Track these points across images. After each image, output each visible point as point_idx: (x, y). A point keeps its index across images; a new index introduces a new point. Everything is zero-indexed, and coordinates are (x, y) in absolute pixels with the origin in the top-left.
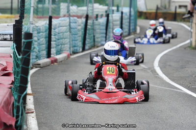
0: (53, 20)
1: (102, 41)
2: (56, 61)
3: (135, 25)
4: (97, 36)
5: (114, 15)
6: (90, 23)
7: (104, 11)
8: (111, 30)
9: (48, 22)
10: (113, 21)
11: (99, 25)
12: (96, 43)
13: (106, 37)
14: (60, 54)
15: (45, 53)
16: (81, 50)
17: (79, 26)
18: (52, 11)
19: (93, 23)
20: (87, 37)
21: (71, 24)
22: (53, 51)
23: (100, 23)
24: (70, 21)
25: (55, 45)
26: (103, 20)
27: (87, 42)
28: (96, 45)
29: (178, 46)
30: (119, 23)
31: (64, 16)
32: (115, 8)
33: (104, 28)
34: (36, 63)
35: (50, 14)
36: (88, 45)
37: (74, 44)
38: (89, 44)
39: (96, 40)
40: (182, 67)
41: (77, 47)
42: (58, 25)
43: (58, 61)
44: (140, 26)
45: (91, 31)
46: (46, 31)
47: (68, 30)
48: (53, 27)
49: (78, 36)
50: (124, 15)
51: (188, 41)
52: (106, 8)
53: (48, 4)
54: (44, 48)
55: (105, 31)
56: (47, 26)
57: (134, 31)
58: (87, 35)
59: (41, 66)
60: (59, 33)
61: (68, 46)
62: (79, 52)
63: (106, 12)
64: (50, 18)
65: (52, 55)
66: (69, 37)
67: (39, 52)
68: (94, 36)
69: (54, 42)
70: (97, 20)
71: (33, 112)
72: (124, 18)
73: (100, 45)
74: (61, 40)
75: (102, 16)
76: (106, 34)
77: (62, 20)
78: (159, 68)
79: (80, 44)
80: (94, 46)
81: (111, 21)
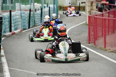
0: (12, 12)
2: (14, 33)
4: (36, 20)
5: (45, 9)
6: (32, 14)
7: (40, 7)
8: (44, 17)
9: (9, 14)
12: (36, 24)
13: (41, 21)
14: (17, 30)
15: (8, 29)
16: (28, 28)
17: (26, 15)
18: (11, 8)
19: (34, 13)
20: (31, 21)
21: (22, 14)
22: (13, 28)
23: (37, 13)
24: (21, 13)
25: (14, 26)
26: (39, 12)
27: (31, 24)
29: (80, 24)
30: (48, 13)
31: (18, 10)
32: (46, 5)
33: (40, 16)
34: (4, 35)
35: (10, 9)
36: (31, 25)
37: (24, 25)
39: (36, 22)
40: (79, 34)
41: (26, 26)
42: (15, 15)
43: (16, 34)
44: (60, 15)
45: (33, 18)
46: (8, 18)
47: (20, 17)
48: (12, 16)
50: (50, 9)
52: (40, 5)
53: (8, 4)
54: (8, 27)
55: (40, 18)
56: (9, 15)
58: (31, 20)
59: (7, 36)
60: (15, 19)
61: (21, 26)
62: (27, 29)
63: (41, 7)
64: (10, 12)
65: (12, 31)
66: (21, 21)
67: (5, 29)
68: (35, 21)
69: (13, 24)
70: (36, 12)
71: (4, 56)
72: (50, 10)
73: (38, 25)
74: (17, 23)
75: (39, 10)
76: (41, 19)
77: (17, 12)
79: (27, 25)
80: (35, 26)
81: (44, 12)
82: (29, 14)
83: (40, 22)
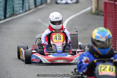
1: (20, 10)
12: (15, 12)
13: (23, 7)
16: (3, 18)
20: (7, 7)
27: (7, 11)
36: (9, 14)
38: (9, 12)
39: (15, 9)
45: (11, 2)
51: (89, 8)
55: (22, 2)
58: (8, 5)
62: (2, 20)
68: (13, 6)
73: (18, 13)
76: (23, 4)
79: (2, 13)
80: (14, 14)
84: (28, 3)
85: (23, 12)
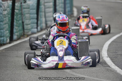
1: (32, 28)
3: (72, 6)
4: (26, 22)
6: (18, 6)
8: (43, 14)
10: (45, 3)
11: (29, 8)
12: (26, 31)
13: (37, 23)
16: (8, 41)
17: (5, 10)
19: (21, 6)
20: (15, 24)
23: (29, 6)
27: (15, 31)
28: (25, 33)
30: (52, 4)
33: (35, 11)
36: (16, 34)
38: (17, 32)
39: (26, 27)
41: (4, 37)
45: (19, 16)
49: (4, 23)
55: (36, 15)
57: (70, 13)
58: (15, 21)
62: (7, 44)
68: (23, 23)
70: (25, 2)
73: (30, 33)
76: (37, 19)
78: (109, 58)
79: (7, 33)
80: (24, 35)
81: (43, 2)
82: (11, 7)
83: (35, 25)
84: (45, 17)
85: (38, 32)
